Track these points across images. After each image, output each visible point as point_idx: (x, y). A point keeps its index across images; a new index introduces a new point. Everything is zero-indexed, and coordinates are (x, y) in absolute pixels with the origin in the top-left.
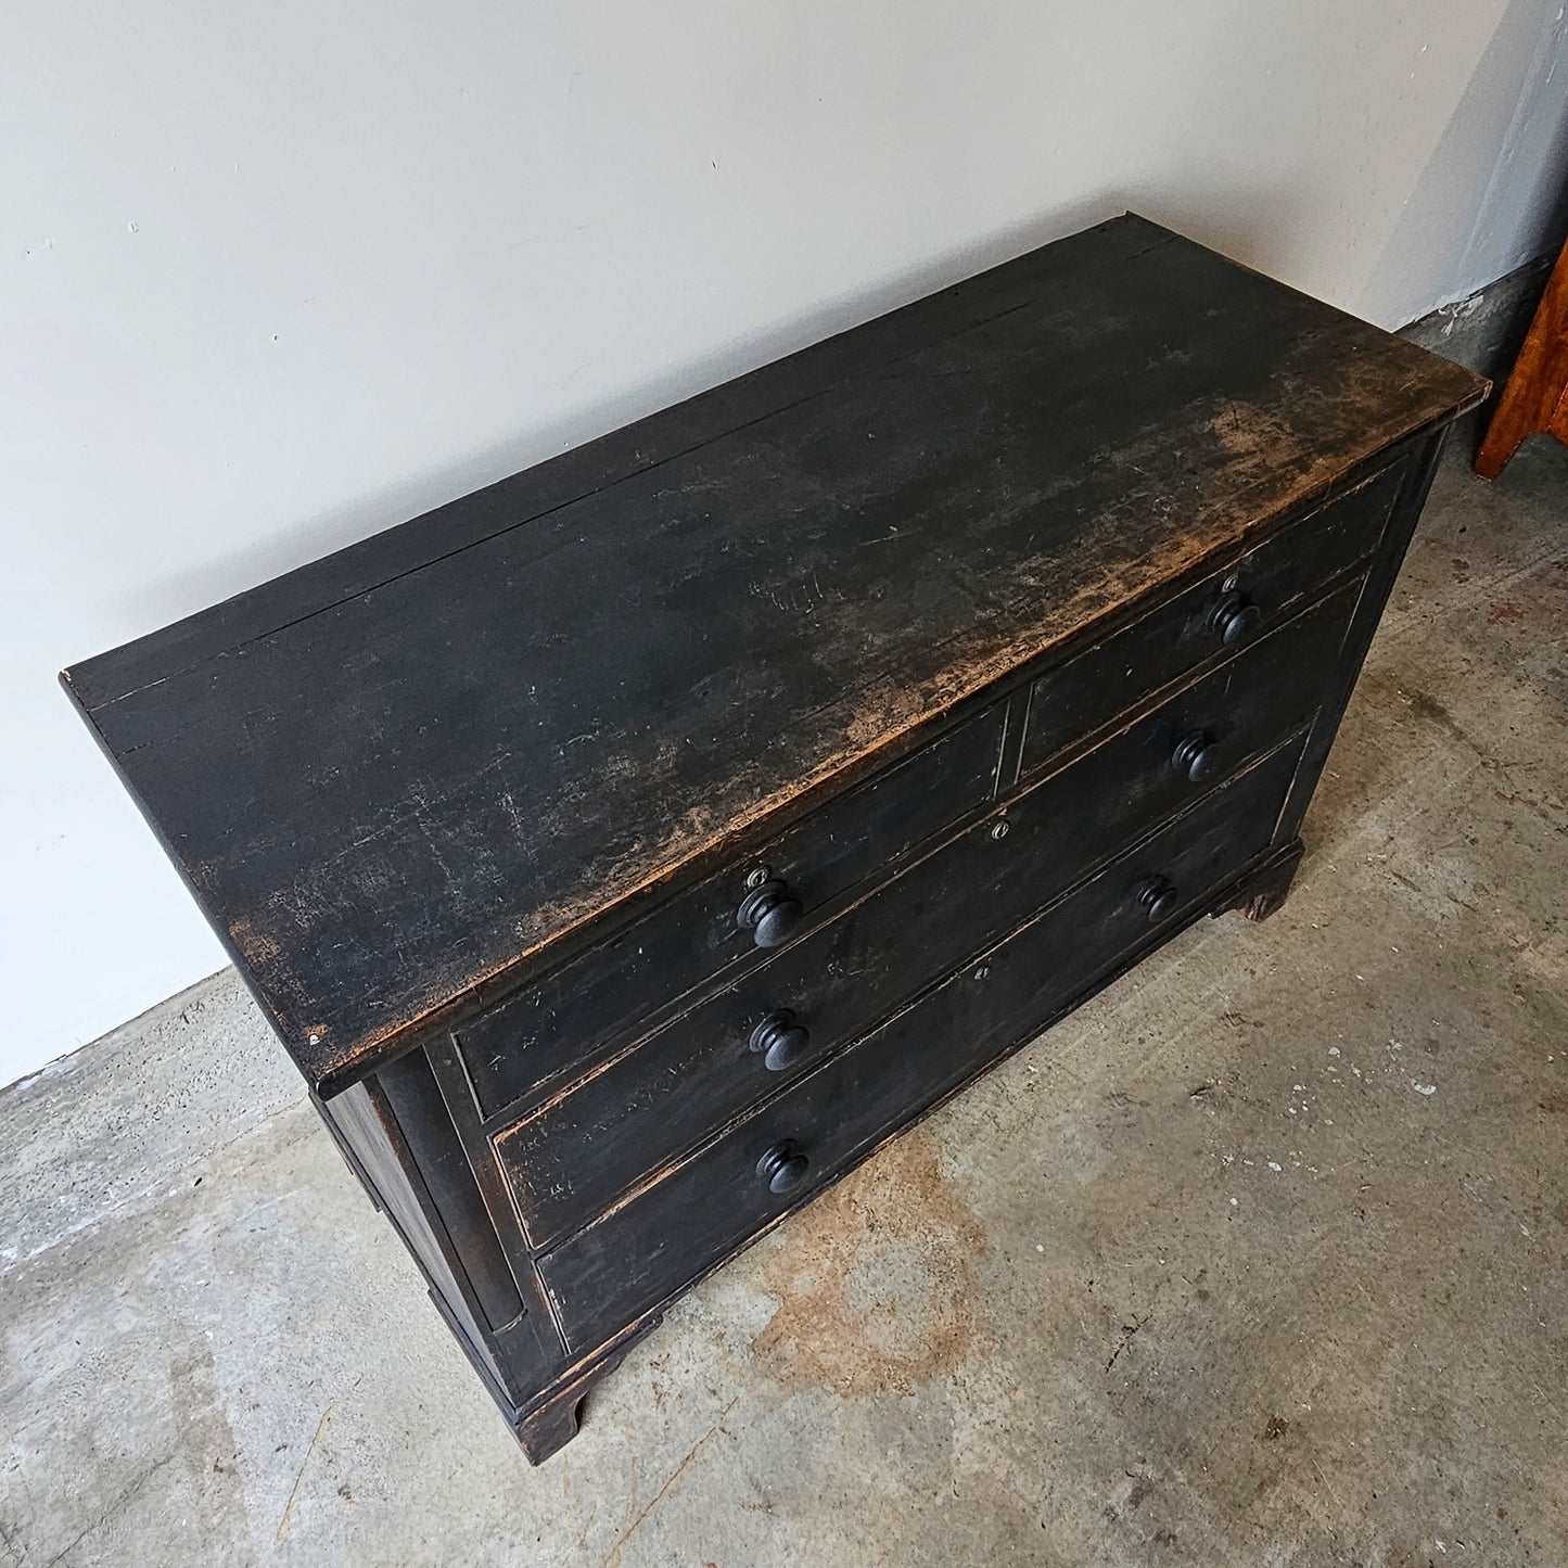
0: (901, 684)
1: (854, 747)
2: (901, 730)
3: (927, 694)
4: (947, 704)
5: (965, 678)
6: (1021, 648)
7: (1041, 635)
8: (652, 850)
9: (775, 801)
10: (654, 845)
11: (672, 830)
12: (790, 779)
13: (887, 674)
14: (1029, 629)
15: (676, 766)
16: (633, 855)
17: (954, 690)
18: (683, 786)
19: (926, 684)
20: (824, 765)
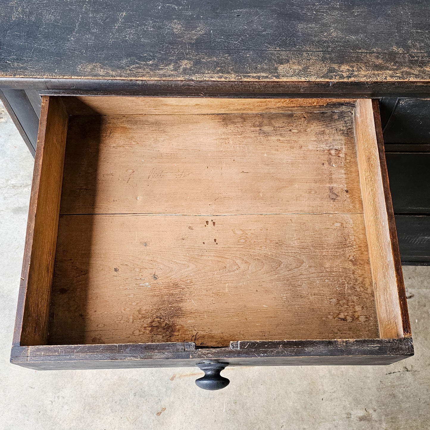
0: (324, 59)
1: (276, 74)
2: (303, 79)
3: (331, 70)
4: (336, 80)
5: (356, 73)
6: (397, 75)
7: (413, 74)
8: (156, 67)
9: (221, 77)
10: (157, 65)
11: (170, 64)
12: (236, 72)
13: (322, 51)
14: (411, 68)
15: (197, 39)
16: (147, 65)
17: (345, 76)
18: (191, 49)
19: (336, 66)
20: (255, 75)
